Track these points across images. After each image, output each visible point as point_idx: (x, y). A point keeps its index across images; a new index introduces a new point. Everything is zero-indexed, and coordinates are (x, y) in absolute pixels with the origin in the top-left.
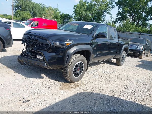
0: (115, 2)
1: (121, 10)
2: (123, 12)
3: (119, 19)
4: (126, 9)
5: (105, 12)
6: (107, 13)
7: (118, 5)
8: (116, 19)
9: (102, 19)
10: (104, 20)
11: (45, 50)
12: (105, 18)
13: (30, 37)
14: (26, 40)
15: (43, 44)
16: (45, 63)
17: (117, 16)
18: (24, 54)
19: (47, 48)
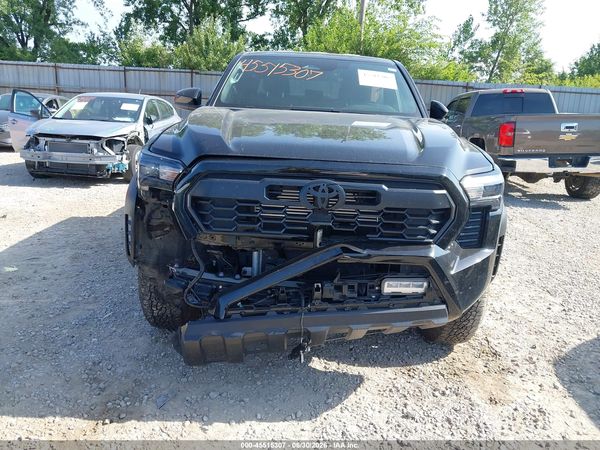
3: (137, 14)
8: (128, 17)
9: (61, 18)
10: (74, 23)
11: (430, 243)
12: (74, 10)
13: (299, 188)
14: (245, 211)
15: (416, 213)
16: (444, 307)
17: (127, 5)
18: (242, 301)
19: (437, 227)
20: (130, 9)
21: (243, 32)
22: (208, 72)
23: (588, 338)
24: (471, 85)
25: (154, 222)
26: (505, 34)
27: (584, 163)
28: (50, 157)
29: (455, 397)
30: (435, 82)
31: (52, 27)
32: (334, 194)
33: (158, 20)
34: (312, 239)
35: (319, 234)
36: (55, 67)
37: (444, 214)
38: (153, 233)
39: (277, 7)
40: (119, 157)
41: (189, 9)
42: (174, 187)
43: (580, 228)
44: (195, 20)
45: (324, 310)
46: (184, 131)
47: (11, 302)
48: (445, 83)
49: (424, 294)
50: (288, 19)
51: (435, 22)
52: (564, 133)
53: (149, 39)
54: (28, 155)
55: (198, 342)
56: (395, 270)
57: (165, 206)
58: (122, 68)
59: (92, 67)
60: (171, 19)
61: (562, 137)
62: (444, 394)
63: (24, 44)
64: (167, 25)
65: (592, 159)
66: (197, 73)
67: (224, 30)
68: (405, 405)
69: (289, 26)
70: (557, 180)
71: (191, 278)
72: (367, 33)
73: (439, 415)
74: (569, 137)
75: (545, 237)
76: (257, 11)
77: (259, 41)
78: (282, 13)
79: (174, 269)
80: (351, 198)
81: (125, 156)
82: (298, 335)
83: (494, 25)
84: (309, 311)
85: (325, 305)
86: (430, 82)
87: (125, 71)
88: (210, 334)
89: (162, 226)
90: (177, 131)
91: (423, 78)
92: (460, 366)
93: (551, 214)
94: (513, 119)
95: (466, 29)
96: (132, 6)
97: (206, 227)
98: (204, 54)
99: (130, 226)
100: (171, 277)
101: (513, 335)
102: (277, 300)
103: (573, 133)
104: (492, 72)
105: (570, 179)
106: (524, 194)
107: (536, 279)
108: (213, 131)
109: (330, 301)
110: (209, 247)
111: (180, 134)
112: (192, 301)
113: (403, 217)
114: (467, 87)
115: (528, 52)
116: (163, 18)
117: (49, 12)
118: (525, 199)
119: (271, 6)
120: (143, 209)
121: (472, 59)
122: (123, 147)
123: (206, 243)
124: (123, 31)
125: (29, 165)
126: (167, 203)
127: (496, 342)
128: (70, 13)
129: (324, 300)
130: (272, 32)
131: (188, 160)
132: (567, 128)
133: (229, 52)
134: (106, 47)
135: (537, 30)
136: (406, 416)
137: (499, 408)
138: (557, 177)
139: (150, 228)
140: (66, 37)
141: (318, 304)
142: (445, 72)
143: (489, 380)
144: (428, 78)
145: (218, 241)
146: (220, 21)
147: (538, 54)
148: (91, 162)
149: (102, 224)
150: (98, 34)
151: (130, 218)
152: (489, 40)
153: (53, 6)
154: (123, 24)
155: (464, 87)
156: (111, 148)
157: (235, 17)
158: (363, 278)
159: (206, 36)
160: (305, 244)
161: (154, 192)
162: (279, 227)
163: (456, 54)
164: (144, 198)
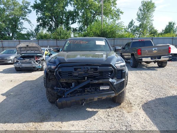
0: (30, 6)
1: (40, 15)
2: (44, 18)
3: (40, 25)
4: (47, 14)
5: (20, 18)
6: (23, 19)
7: (36, 10)
8: (38, 26)
9: (20, 27)
10: (23, 28)
11: (109, 78)
12: (23, 25)
13: (81, 68)
14: (70, 74)
15: (106, 72)
16: (114, 92)
17: (38, 23)
18: (70, 93)
19: (111, 75)
20: (39, 24)
21: (70, 28)
22: (61, 40)
23: (153, 99)
24: (133, 38)
25: (50, 78)
26: (143, 24)
27: (160, 58)
28: (21, 66)
29: (120, 112)
30: (123, 38)
31: (17, 30)
32: (88, 69)
33: (46, 26)
34: (85, 79)
35: (86, 78)
36: (19, 41)
37: (112, 72)
38: (50, 81)
39: (79, 20)
40: (39, 64)
41: (55, 22)
42: (54, 70)
43: (159, 75)
44: (57, 25)
45: (88, 94)
46: (56, 58)
47: (18, 99)
48: (126, 38)
49: (109, 89)
50: (82, 23)
51: (122, 23)
52: (154, 51)
53: (44, 31)
54: (16, 65)
55: (61, 103)
56: (102, 84)
57: (53, 74)
58: (37, 40)
59: (29, 40)
60: (50, 26)
61: (153, 52)
62: (117, 111)
63: (9, 35)
64: (49, 27)
65: (162, 57)
66: (58, 40)
67: (65, 28)
68: (108, 114)
69: (83, 25)
70: (155, 63)
71: (59, 90)
72: (104, 26)
73: (116, 115)
74: (155, 52)
75: (149, 77)
76: (74, 22)
77: (75, 30)
78: (81, 22)
79: (55, 88)
80: (92, 70)
81: (41, 64)
82: (83, 100)
83: (139, 21)
84: (84, 94)
85: (88, 93)
86: (122, 38)
87: (38, 41)
88: (64, 101)
89: (52, 79)
90: (55, 58)
91: (120, 38)
92: (122, 106)
93: (153, 72)
94: (140, 48)
95: (131, 23)
96: (39, 23)
97: (62, 78)
98: (60, 35)
99: (45, 79)
100: (55, 90)
101: (136, 99)
102: (78, 92)
103: (156, 51)
104: (140, 34)
105: (158, 62)
106: (147, 67)
107: (144, 87)
108: (62, 57)
109: (89, 92)
110: (62, 83)
111: (55, 59)
112: (59, 94)
113: (103, 73)
114: (132, 39)
115: (150, 28)
116: (48, 26)
117: (16, 26)
118: (146, 68)
119: (78, 20)
120: (48, 75)
121: (135, 31)
122: (40, 62)
123: (62, 82)
124: (37, 30)
125: (16, 68)
126: (53, 73)
127: (132, 101)
128: (22, 26)
129: (87, 92)
130: (78, 27)
131: (57, 64)
132: (154, 49)
133: (67, 34)
134: (32, 35)
135: (152, 22)
136: (108, 116)
137: (129, 113)
138: (155, 62)
139: (49, 80)
140: (21, 32)
141: (86, 93)
142: (126, 35)
143: (128, 108)
144: (121, 38)
145: (65, 81)
146: (63, 25)
147: (153, 28)
148: (32, 66)
149: (36, 81)
150: (30, 31)
151: (45, 78)
152: (138, 26)
153: (17, 24)
154: (37, 28)
155: (131, 39)
156: (37, 62)
157: (67, 24)
158: (95, 86)
159: (60, 30)
160: (84, 80)
161: (50, 71)
162: (77, 77)
163: (129, 30)
164: (48, 73)
